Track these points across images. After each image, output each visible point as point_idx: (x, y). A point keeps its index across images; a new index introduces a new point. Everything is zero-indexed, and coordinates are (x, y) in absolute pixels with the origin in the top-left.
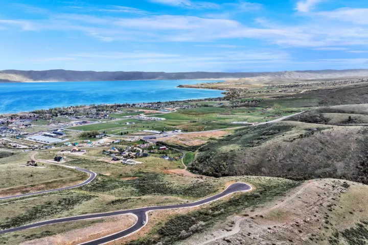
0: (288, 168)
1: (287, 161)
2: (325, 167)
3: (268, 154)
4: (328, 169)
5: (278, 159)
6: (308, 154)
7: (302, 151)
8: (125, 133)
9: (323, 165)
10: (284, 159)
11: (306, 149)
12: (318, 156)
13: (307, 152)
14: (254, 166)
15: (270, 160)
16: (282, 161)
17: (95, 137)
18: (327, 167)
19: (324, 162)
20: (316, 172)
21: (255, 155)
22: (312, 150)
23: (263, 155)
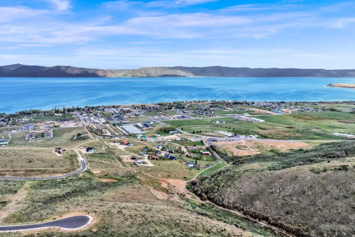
0: (288, 209)
1: (292, 200)
2: (339, 223)
3: (276, 184)
4: (342, 227)
5: (282, 194)
6: (328, 196)
7: (321, 190)
8: (198, 132)
9: (338, 220)
10: (290, 196)
11: (329, 188)
12: (339, 203)
13: (327, 192)
14: (249, 196)
15: (272, 193)
16: (285, 198)
17: (168, 132)
18: (343, 224)
19: (344, 214)
20: (322, 226)
21: (259, 182)
22: (337, 191)
23: (269, 184)
